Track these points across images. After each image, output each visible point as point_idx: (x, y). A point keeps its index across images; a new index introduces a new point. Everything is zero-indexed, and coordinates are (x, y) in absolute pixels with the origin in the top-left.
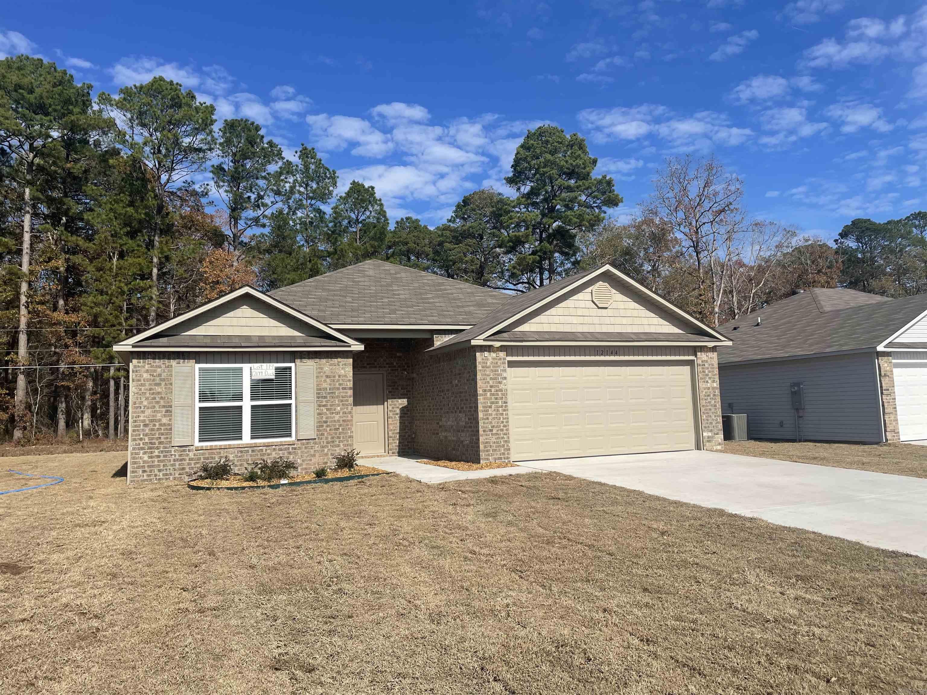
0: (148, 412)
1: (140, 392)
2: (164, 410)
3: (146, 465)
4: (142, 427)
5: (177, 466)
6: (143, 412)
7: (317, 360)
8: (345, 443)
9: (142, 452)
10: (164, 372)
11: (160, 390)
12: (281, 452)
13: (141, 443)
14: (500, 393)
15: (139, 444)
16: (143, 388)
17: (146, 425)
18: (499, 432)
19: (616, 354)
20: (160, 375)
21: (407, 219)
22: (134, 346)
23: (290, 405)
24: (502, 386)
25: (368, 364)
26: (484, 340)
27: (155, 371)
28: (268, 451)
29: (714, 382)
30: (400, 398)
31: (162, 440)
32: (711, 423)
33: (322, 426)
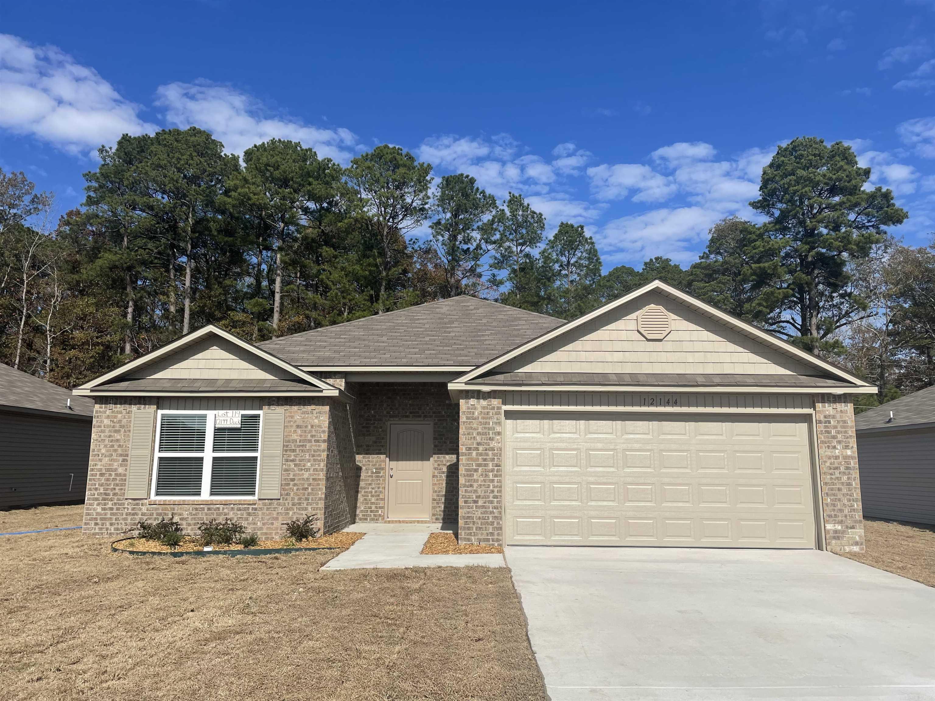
0: (106, 460)
1: (100, 439)
2: (121, 459)
3: (99, 517)
4: (98, 477)
5: (129, 521)
6: (100, 460)
7: (288, 407)
8: (314, 505)
9: (96, 502)
10: (125, 418)
11: (119, 437)
12: (239, 512)
13: (96, 493)
14: (490, 453)
15: (94, 495)
16: (102, 435)
17: (102, 475)
18: (487, 504)
19: (675, 404)
20: (120, 421)
21: (657, 259)
22: (92, 391)
23: (256, 458)
24: (493, 444)
25: (411, 413)
26: (466, 383)
27: (116, 417)
28: (226, 510)
29: (847, 447)
30: (447, 454)
31: (117, 491)
32: (841, 510)
33: (288, 484)
